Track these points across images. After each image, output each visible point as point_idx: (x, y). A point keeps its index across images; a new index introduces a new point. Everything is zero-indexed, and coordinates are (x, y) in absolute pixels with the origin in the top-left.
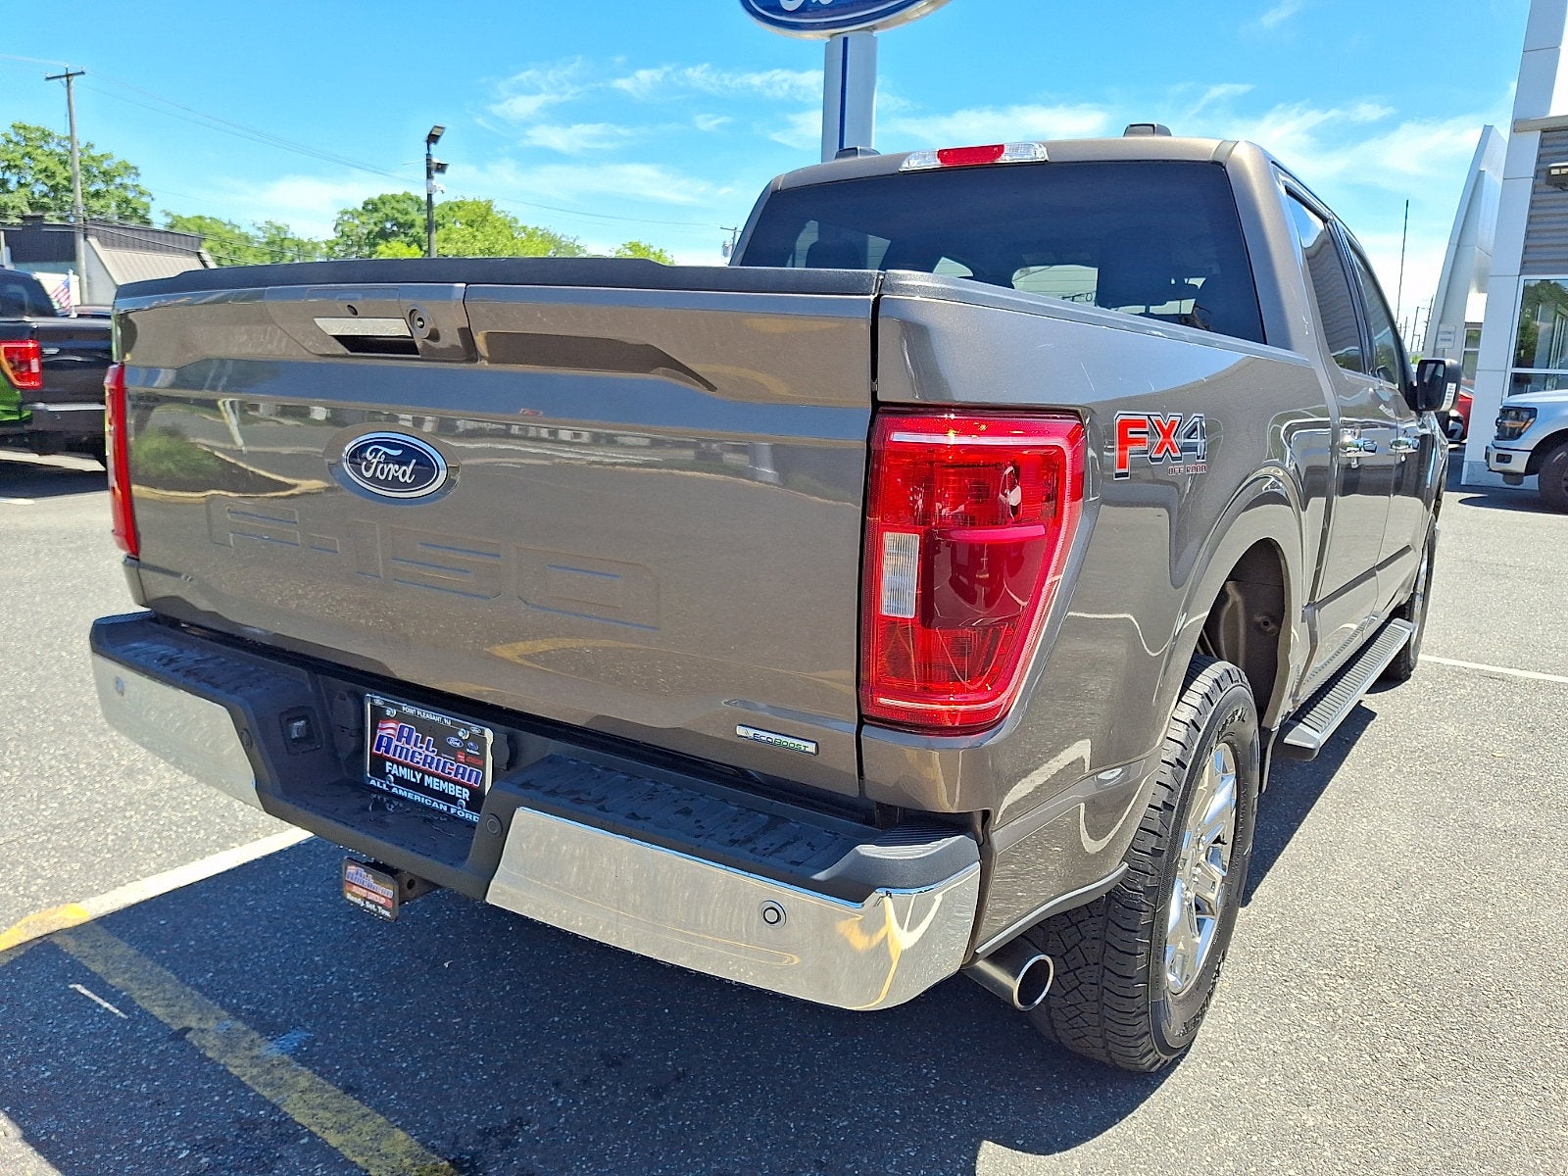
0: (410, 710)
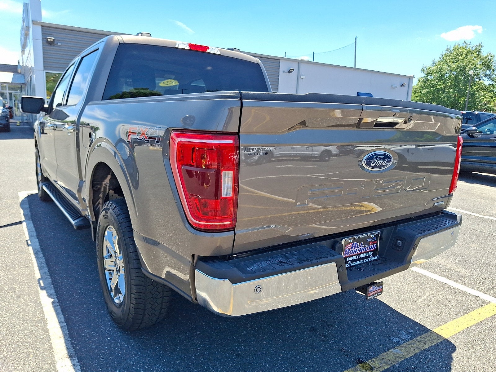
0: (357, 237)
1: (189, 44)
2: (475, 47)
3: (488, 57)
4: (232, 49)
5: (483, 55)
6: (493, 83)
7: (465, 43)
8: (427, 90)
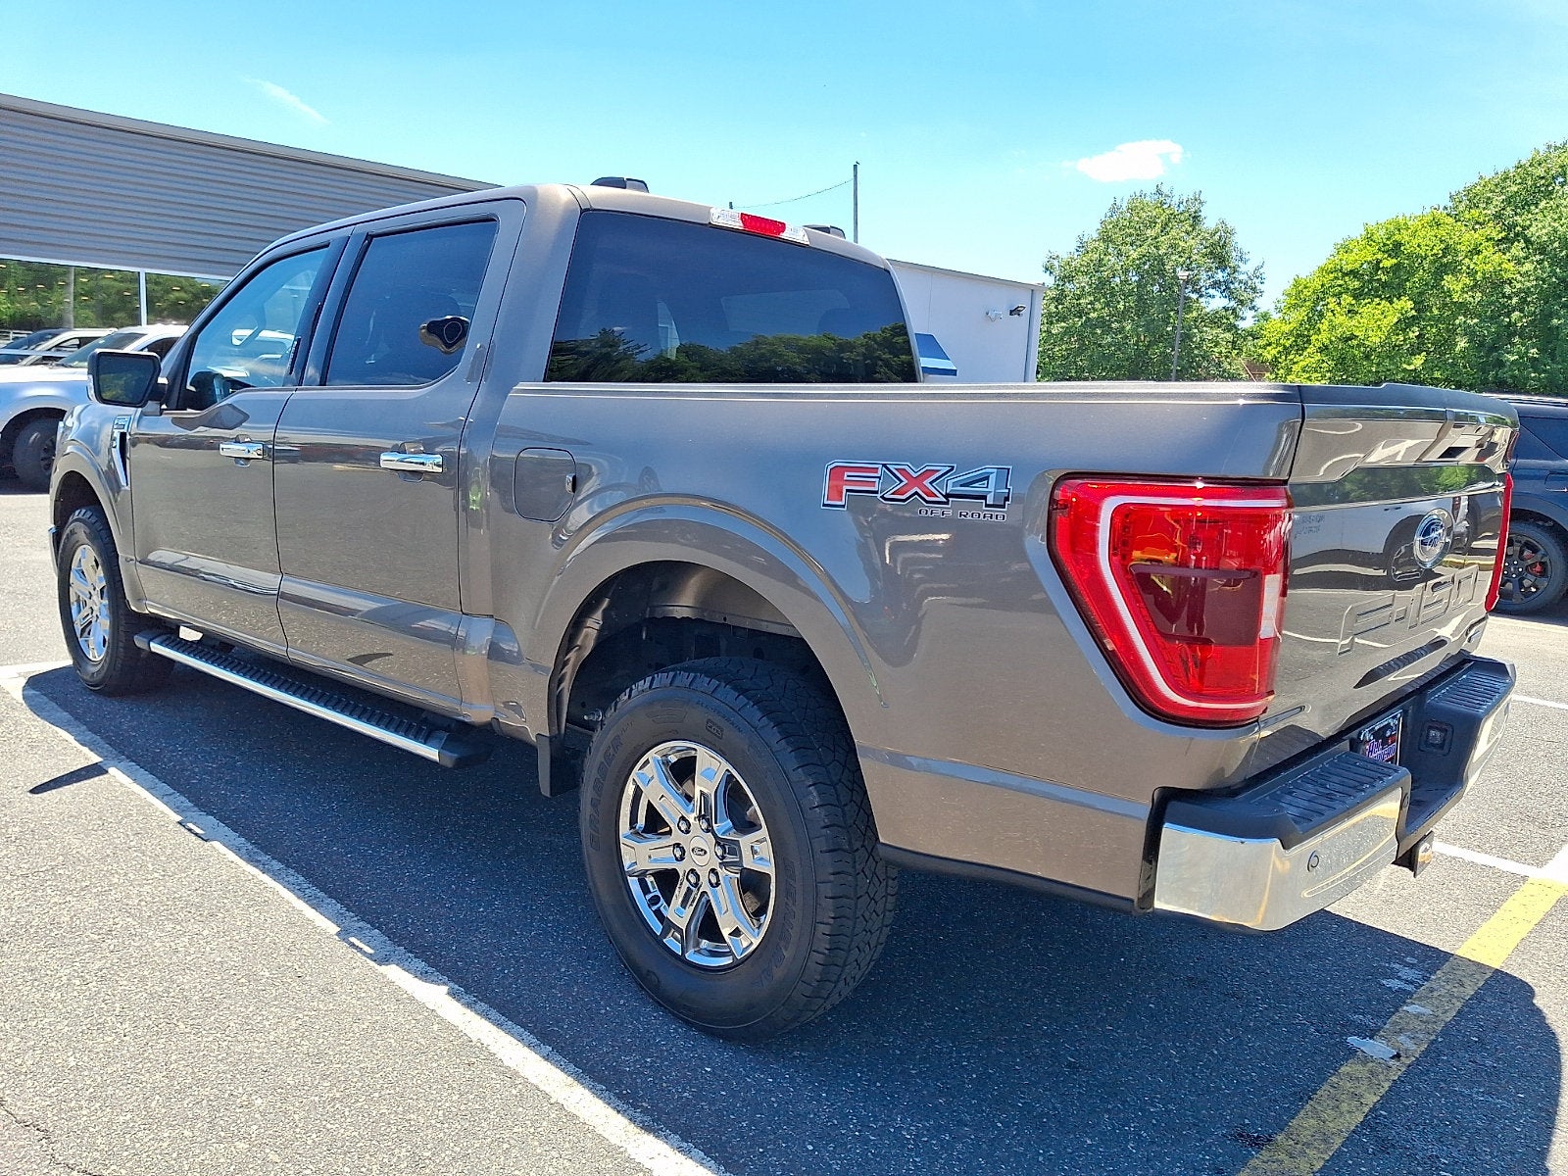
1: (743, 216)
2: (1184, 203)
3: (1219, 234)
4: (826, 230)
5: (1205, 226)
6: (1235, 305)
7: (1159, 192)
8: (1063, 324)
